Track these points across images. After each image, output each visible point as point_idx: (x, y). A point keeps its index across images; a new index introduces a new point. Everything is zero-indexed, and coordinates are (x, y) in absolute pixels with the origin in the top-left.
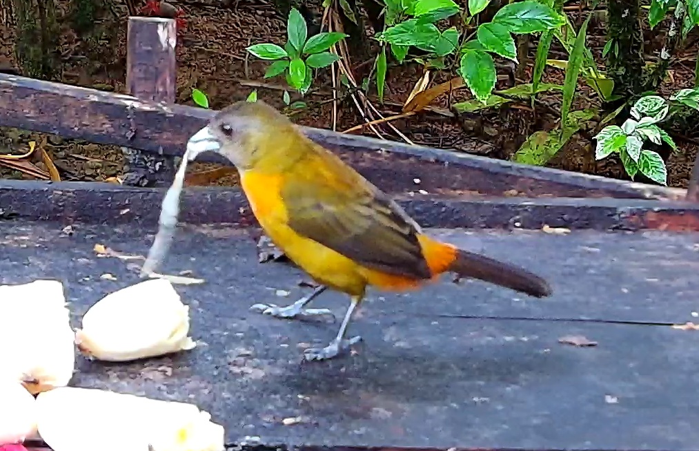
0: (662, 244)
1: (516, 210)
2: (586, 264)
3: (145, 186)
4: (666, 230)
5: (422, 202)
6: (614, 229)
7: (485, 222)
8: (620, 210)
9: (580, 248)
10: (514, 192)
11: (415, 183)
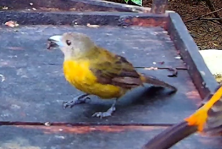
0: (140, 32)
1: (75, 17)
2: (107, 41)
4: (142, 26)
5: (34, 14)
6: (119, 25)
7: (61, 22)
8: (121, 17)
9: (103, 34)
10: (74, 9)
11: (31, 5)
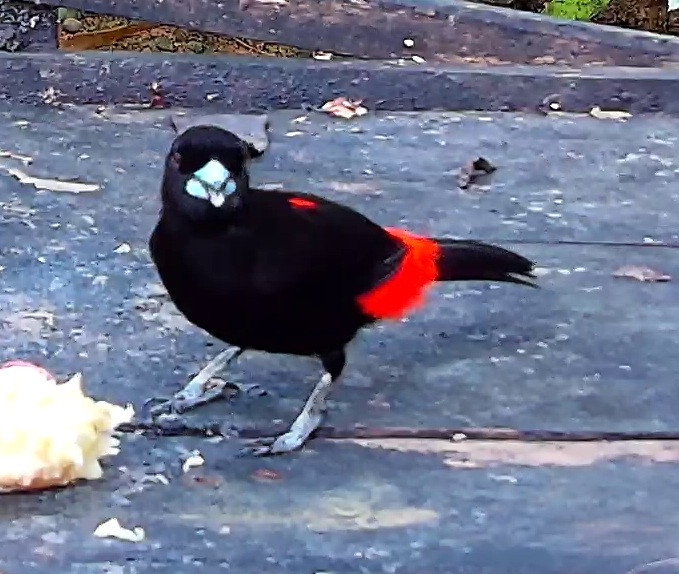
1: (553, 84)
3: (16, 50)
5: (416, 74)
11: (406, 46)
